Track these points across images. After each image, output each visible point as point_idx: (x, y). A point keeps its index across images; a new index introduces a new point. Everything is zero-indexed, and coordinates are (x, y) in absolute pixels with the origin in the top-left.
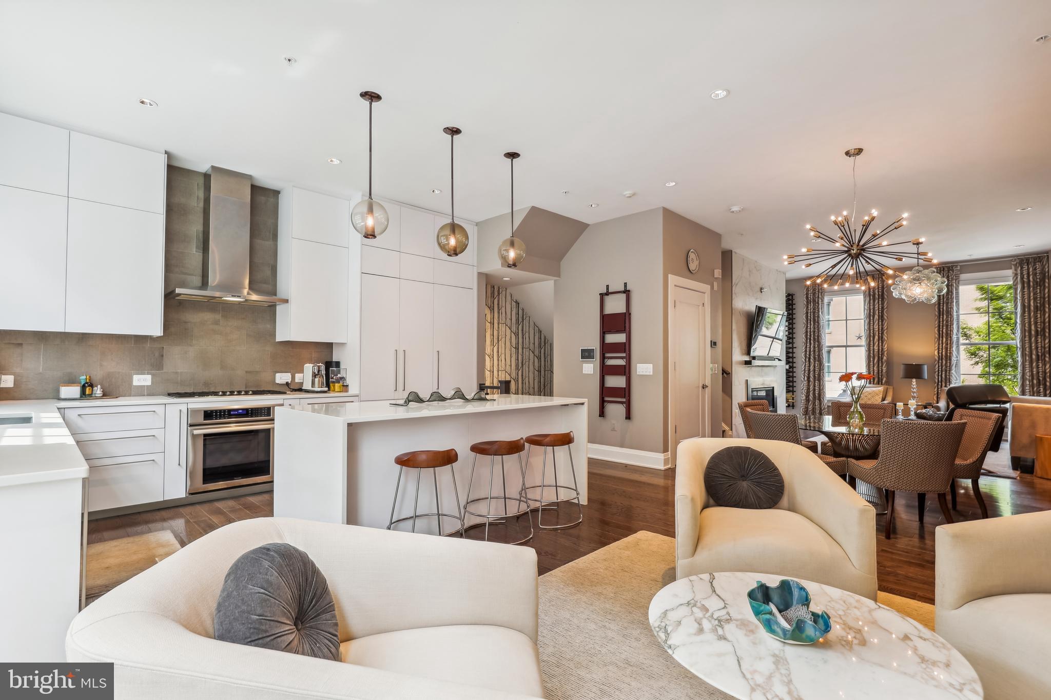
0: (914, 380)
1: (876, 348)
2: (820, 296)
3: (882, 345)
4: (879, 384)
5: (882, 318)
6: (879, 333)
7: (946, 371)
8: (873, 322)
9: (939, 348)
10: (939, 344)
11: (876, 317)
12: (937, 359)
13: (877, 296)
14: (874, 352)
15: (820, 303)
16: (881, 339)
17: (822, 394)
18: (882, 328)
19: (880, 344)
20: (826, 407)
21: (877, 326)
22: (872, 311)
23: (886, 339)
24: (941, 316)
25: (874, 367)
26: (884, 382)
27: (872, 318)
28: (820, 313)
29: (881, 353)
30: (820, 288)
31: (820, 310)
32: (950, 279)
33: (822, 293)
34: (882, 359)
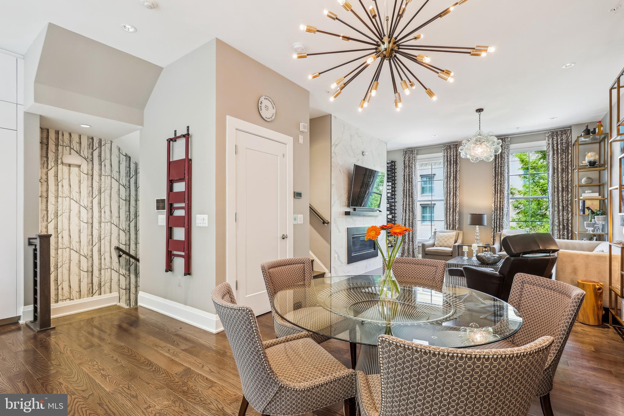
0: (477, 226)
1: (451, 202)
2: (413, 162)
3: (456, 200)
4: (453, 230)
5: (455, 178)
6: (453, 190)
7: (500, 219)
8: (450, 182)
9: (495, 201)
10: (495, 198)
11: (452, 178)
12: (494, 210)
13: (452, 162)
14: (450, 205)
15: (413, 167)
16: (455, 195)
17: (414, 237)
18: (456, 187)
19: (454, 198)
20: (417, 247)
21: (452, 185)
22: (449, 173)
23: (458, 194)
24: (497, 177)
25: (450, 216)
26: (457, 227)
27: (449, 179)
28: (413, 175)
29: (455, 205)
30: (413, 156)
31: (413, 173)
32: (503, 148)
33: (415, 159)
34: (456, 210)
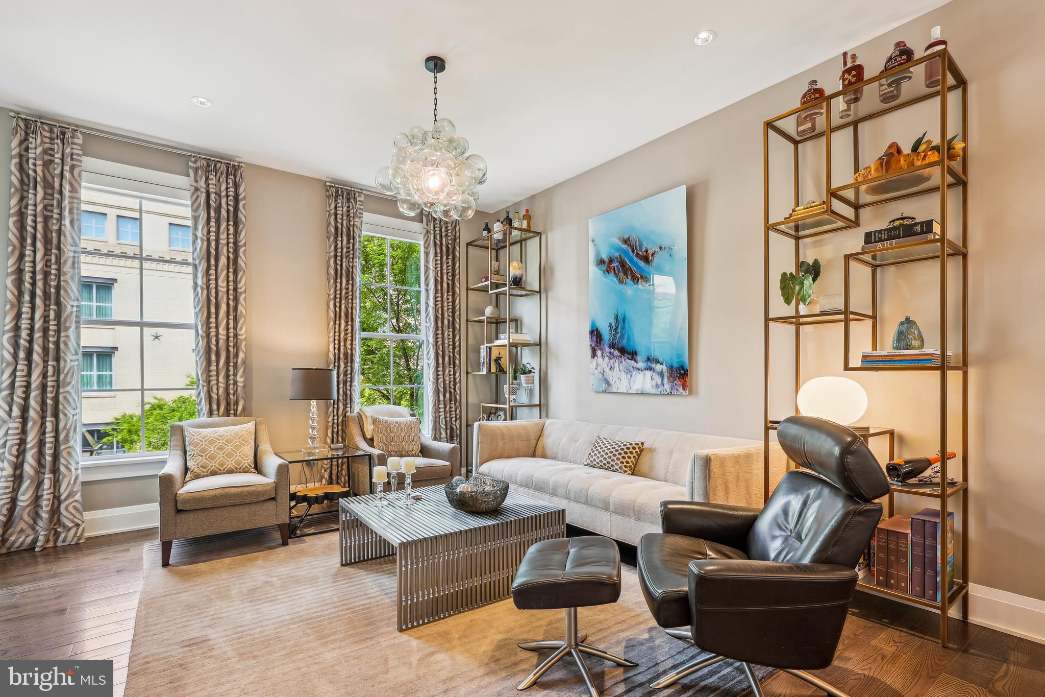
0: (314, 403)
1: (222, 331)
2: (67, 175)
3: (235, 328)
4: (228, 416)
5: (234, 264)
6: (228, 299)
7: (345, 382)
8: (216, 270)
9: (335, 340)
10: (335, 333)
11: (223, 261)
12: (333, 360)
13: (224, 213)
14: (217, 341)
15: (66, 193)
16: (234, 312)
17: (64, 454)
18: (235, 290)
19: (231, 322)
20: (78, 487)
21: (225, 284)
22: (213, 244)
23: (244, 311)
24: (339, 280)
25: (218, 375)
26: (240, 408)
27: (213, 262)
28: (67, 222)
29: (234, 342)
30: (68, 151)
31: (66, 213)
33: (72, 168)
34: (236, 356)
